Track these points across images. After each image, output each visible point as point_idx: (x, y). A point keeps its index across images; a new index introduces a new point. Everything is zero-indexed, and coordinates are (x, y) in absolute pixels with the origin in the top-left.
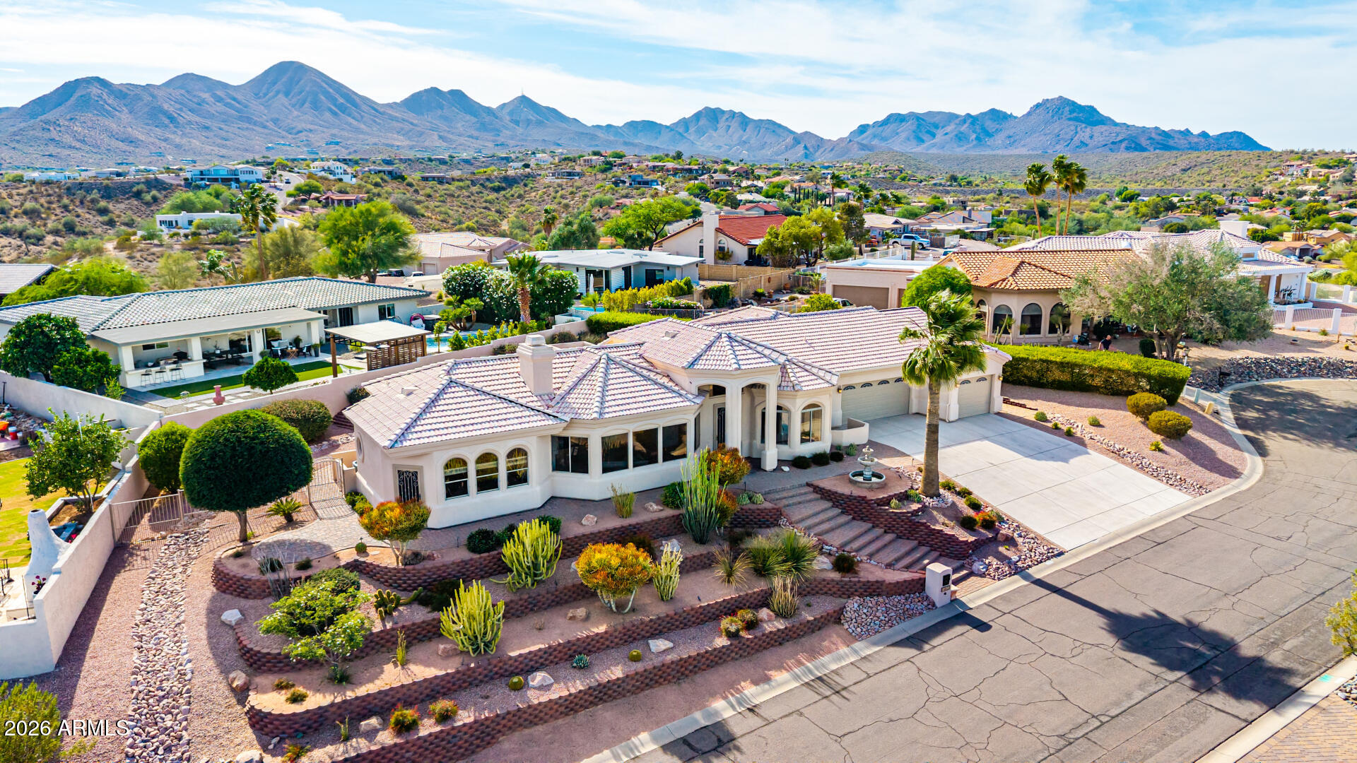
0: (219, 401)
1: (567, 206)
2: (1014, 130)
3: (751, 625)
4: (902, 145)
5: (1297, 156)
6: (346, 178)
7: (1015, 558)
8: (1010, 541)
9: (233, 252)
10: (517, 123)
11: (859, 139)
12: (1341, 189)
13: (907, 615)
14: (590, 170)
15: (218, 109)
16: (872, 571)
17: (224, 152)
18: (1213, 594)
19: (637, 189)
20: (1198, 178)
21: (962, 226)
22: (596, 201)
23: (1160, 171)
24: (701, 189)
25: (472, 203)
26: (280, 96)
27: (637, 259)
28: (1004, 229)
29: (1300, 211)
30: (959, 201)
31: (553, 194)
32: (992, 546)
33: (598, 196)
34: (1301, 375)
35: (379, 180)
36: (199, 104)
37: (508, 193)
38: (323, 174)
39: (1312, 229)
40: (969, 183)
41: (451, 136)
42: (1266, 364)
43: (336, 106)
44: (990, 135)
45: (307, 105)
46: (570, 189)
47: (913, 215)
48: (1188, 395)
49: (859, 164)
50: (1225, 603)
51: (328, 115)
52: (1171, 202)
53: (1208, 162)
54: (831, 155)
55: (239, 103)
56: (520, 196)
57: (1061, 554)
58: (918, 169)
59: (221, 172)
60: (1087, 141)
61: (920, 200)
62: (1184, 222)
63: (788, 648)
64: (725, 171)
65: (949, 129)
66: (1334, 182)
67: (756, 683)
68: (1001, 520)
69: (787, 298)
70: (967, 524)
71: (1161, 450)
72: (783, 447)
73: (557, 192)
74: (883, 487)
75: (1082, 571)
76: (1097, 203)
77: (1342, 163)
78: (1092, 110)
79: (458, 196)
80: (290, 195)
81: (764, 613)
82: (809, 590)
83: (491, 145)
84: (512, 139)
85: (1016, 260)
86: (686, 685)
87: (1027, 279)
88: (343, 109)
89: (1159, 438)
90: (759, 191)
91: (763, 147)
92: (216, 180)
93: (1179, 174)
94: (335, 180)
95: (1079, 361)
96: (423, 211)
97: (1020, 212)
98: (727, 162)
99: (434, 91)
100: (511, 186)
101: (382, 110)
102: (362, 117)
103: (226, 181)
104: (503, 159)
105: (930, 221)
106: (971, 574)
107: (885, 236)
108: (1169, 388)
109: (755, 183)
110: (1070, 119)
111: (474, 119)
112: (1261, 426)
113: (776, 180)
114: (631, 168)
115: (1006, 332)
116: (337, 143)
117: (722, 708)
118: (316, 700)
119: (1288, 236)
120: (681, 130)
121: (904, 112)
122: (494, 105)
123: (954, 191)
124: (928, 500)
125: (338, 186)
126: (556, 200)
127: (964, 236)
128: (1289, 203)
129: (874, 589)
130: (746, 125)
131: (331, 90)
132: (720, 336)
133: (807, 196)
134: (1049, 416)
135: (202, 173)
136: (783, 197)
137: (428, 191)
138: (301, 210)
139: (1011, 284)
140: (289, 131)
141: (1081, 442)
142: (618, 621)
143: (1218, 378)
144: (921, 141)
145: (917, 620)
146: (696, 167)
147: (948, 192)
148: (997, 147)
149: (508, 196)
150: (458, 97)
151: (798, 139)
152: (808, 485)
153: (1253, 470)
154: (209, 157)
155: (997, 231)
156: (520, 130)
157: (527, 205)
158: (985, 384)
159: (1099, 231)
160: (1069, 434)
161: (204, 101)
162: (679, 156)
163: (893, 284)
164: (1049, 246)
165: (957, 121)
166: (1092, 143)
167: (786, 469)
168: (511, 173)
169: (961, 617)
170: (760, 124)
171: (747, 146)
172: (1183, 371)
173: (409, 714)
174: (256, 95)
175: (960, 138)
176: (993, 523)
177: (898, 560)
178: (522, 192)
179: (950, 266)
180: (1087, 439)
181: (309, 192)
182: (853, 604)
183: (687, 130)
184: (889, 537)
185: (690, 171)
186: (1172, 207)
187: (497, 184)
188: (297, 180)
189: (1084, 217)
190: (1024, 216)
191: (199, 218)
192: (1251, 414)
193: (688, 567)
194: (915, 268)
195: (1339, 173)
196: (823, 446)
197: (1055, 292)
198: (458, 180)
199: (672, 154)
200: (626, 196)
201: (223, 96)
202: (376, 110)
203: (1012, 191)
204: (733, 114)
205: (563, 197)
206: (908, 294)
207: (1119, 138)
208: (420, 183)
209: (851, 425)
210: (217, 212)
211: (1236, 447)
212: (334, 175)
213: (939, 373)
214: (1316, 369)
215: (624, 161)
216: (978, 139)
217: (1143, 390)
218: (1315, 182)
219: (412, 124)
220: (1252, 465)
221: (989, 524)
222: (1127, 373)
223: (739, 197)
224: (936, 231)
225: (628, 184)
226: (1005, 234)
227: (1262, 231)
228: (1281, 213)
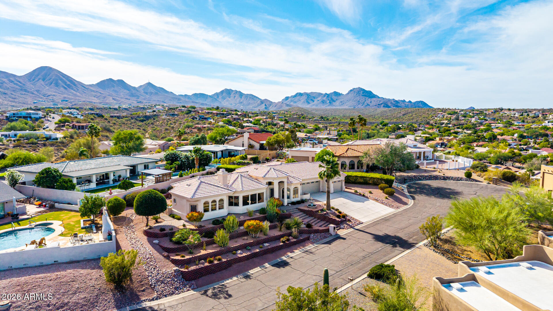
0: (111, 193)
1: (173, 128)
2: (343, 99)
3: (288, 240)
4: (302, 105)
5: (441, 110)
6: (79, 116)
7: (351, 224)
8: (349, 221)
9: (36, 147)
10: (147, 93)
11: (286, 102)
12: (454, 122)
13: (325, 237)
14: (181, 113)
15: (11, 86)
16: (316, 227)
17: (13, 104)
18: (398, 229)
19: (202, 121)
20: (408, 118)
21: (327, 136)
22: (186, 126)
23: (395, 115)
24: (228, 121)
25: (133, 126)
26: (40, 80)
27: (225, 148)
28: (341, 137)
29: (442, 130)
30: (324, 126)
31: (166, 123)
32: (345, 222)
33: (186, 124)
34: (426, 180)
35: (93, 117)
36: (2, 83)
37: (147, 122)
38: (68, 114)
39: (445, 136)
40: (328, 119)
41: (118, 98)
42: (417, 177)
43: (66, 85)
44: (334, 101)
45: (53, 84)
46: (174, 121)
47: (310, 132)
48: (395, 185)
49: (286, 112)
50: (401, 231)
51: (62, 89)
52: (399, 127)
53: (411, 112)
54: (275, 108)
55: (21, 83)
56: (152, 124)
57: (362, 223)
58: (308, 114)
59: (23, 114)
60: (370, 104)
61: (311, 126)
62: (403, 134)
63: (297, 245)
64: (237, 114)
65: (319, 99)
66: (453, 120)
67: (291, 252)
68: (347, 216)
69: (276, 160)
70: (338, 217)
71: (387, 199)
72: (289, 199)
73: (168, 122)
74: (316, 208)
75: (368, 226)
76: (374, 127)
77: (455, 113)
78: (370, 92)
79: (127, 124)
80: (56, 124)
81: (290, 238)
82: (301, 232)
83: (135, 102)
84: (144, 100)
85: (347, 148)
86: (274, 254)
87: (350, 153)
88: (69, 86)
89: (387, 196)
90: (251, 122)
91: (249, 104)
92: (20, 117)
93: (402, 116)
94: (74, 117)
95: (365, 176)
96: (113, 130)
97: (347, 130)
98: (236, 110)
99: (111, 80)
100: (148, 120)
101: (87, 87)
102: (78, 90)
103: (25, 118)
104: (142, 108)
105: (316, 134)
106: (340, 228)
107: (303, 140)
108: (389, 182)
109: (249, 119)
110: (363, 96)
111: (128, 92)
112: (415, 193)
113: (257, 118)
114: (199, 112)
115: (345, 169)
116: (66, 101)
117: (284, 258)
118: (187, 257)
119: (438, 139)
120: (216, 97)
121: (302, 92)
122: (137, 86)
123: (322, 123)
124: (328, 211)
125: (76, 120)
126: (168, 125)
127: (329, 140)
128: (438, 127)
129: (317, 231)
130: (242, 96)
131: (64, 79)
132: (271, 169)
133: (269, 124)
134: (358, 191)
135: (14, 114)
136: (261, 125)
137: (114, 122)
138: (62, 130)
139: (345, 155)
140: (44, 95)
141: (367, 197)
142: (255, 240)
143: (403, 180)
144: (309, 103)
145: (327, 239)
146: (226, 113)
147: (320, 123)
148: (337, 105)
149: (147, 123)
150: (121, 83)
151: (262, 102)
152: (296, 208)
153: (411, 203)
154: (6, 106)
155: (339, 138)
156: (148, 96)
157: (156, 127)
158: (340, 183)
159: (375, 137)
160: (364, 196)
161: (4, 82)
162: (218, 108)
163: (311, 155)
164: (356, 143)
165: (322, 96)
166: (371, 105)
167: (290, 205)
168: (148, 114)
169: (338, 237)
170: (247, 95)
171: (242, 104)
172: (393, 178)
173: (212, 259)
174: (29, 80)
175: (323, 102)
176: (345, 216)
177: (322, 225)
178: (153, 122)
179: (328, 150)
180: (368, 196)
181: (65, 122)
182: (312, 235)
183: (218, 97)
184: (319, 220)
185: (223, 114)
186: (399, 128)
187: (142, 118)
188: (58, 118)
189: (369, 132)
190: (348, 132)
191: (20, 133)
192: (412, 190)
193: (271, 228)
194: (317, 151)
195: (454, 117)
196: (299, 199)
197: (358, 157)
198: (126, 117)
199: (215, 107)
200: (198, 124)
201: (13, 80)
202: (85, 87)
203: (343, 122)
204: (236, 92)
205: (171, 124)
206: (316, 158)
207: (381, 103)
208: (110, 118)
209: (305, 194)
210: (27, 131)
211: (407, 197)
212: (73, 115)
213: (329, 177)
214: (431, 178)
215: (195, 110)
216: (330, 102)
217: (383, 183)
218: (446, 119)
219: (100, 93)
220: (411, 202)
221: (344, 216)
222: (378, 178)
223: (244, 124)
224: (319, 138)
225: (198, 119)
226: (342, 139)
227: (429, 137)
228: (435, 131)
